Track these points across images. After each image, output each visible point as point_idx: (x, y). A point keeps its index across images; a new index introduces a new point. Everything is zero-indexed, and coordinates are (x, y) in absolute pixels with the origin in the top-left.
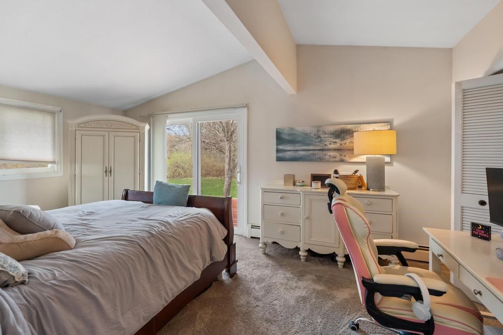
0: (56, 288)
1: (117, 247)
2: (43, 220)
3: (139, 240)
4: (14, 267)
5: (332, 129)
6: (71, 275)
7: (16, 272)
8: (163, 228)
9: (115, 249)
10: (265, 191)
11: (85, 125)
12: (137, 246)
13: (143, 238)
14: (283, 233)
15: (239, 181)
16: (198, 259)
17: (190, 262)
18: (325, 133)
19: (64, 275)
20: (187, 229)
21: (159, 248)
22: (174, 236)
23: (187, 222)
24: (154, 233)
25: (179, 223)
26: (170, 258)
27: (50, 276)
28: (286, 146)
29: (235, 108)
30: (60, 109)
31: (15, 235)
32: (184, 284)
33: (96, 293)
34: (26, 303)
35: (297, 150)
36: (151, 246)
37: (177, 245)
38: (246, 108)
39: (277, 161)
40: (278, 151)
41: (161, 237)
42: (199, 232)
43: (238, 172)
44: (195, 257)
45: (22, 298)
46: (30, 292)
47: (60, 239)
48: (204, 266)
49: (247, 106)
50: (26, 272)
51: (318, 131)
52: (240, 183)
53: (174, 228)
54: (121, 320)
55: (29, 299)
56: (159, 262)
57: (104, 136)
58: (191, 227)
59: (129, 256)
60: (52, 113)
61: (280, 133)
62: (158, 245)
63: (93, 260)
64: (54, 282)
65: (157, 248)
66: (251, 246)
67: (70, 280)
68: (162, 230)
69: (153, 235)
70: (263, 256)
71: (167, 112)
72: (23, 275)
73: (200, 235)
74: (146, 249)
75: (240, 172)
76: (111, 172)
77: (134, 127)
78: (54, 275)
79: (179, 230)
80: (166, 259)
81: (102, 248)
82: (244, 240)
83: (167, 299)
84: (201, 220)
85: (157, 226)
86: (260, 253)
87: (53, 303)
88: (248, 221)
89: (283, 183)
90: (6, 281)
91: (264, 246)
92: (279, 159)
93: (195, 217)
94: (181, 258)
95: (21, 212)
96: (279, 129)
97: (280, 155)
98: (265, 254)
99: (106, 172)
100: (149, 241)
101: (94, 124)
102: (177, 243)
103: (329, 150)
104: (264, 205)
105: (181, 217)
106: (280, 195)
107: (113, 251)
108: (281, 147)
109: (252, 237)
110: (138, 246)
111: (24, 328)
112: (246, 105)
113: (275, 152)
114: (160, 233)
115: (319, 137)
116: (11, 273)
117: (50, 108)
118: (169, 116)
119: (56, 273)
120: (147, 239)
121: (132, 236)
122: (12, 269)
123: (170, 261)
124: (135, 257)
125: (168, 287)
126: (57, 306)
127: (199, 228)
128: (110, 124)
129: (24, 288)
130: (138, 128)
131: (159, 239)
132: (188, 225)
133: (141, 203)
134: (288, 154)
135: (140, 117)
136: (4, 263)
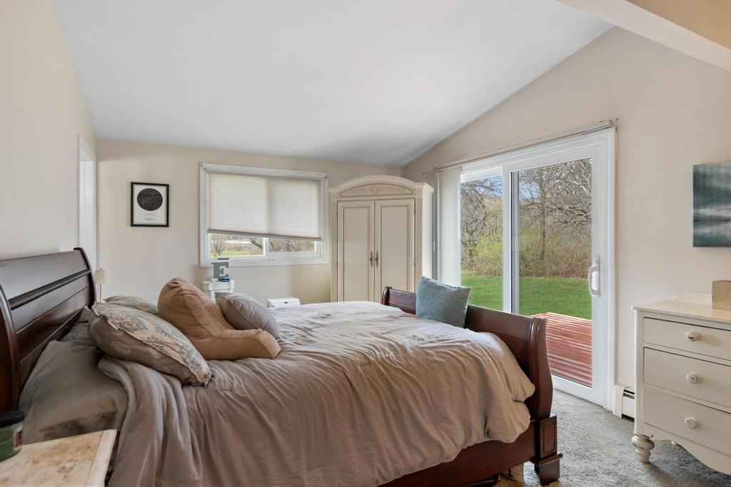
0: (230, 402)
1: (313, 368)
2: (255, 316)
3: (348, 366)
4: (196, 364)
6: (249, 391)
7: (197, 371)
8: (392, 354)
9: (310, 370)
10: (646, 316)
11: (348, 193)
12: (339, 374)
13: (352, 364)
14: (697, 426)
15: (594, 287)
16: (451, 423)
17: (435, 423)
19: (241, 388)
20: (434, 365)
21: (375, 384)
22: (405, 371)
23: (437, 352)
24: (371, 358)
25: (422, 352)
26: (395, 408)
27: (227, 386)
28: (722, 207)
29: (583, 133)
30: (325, 175)
31: (227, 328)
32: (419, 459)
33: (272, 425)
34: (197, 409)
36: (363, 380)
37: (409, 388)
38: (613, 130)
39: (695, 245)
40: (698, 221)
41: (382, 369)
42: (460, 376)
43: (594, 269)
44: (446, 419)
45: (195, 402)
46: (204, 399)
47: (259, 342)
48: (466, 442)
49: (613, 124)
50: (209, 374)
52: (599, 293)
53: (410, 357)
54: (305, 477)
55: (201, 408)
56: (373, 408)
57: (368, 207)
58: (443, 362)
59: (325, 386)
60: (317, 181)
61: (705, 176)
62: (374, 380)
63: (278, 378)
64: (229, 394)
65: (372, 385)
66: (614, 436)
67: (245, 398)
68: (388, 358)
69: (369, 362)
70: (641, 465)
71: (461, 160)
72: (205, 376)
73: (462, 381)
74: (354, 383)
75: (598, 269)
76: (377, 260)
77: (407, 191)
78: (232, 384)
79: (417, 362)
80: (387, 407)
81: (297, 365)
82: (603, 417)
83: (384, 472)
84: (467, 353)
85: (384, 350)
86: (634, 457)
87: (222, 421)
88: (616, 378)
89: (710, 302)
90: (189, 378)
91: (645, 445)
92: (701, 242)
93: (456, 346)
94: (417, 412)
95: (232, 302)
96: (704, 166)
97: (706, 230)
98: (647, 462)
99: (371, 259)
100: (361, 371)
101: (358, 190)
102: (413, 387)
104: (643, 349)
105: (431, 342)
106: (689, 331)
107: (306, 372)
108: (707, 212)
109: (624, 416)
110: (342, 375)
111: (185, 437)
112: (611, 121)
113: (692, 223)
114: (382, 362)
116: (192, 370)
117: (314, 175)
118: (465, 166)
119: (236, 382)
120: (359, 367)
121: (339, 357)
122: (194, 366)
123: (393, 412)
124: (333, 388)
125: (386, 455)
126: (226, 426)
127: (460, 367)
128: (375, 189)
129: (202, 391)
130: (412, 191)
131: (379, 371)
132: (438, 359)
133: (400, 310)
135: (423, 174)
136: (187, 357)
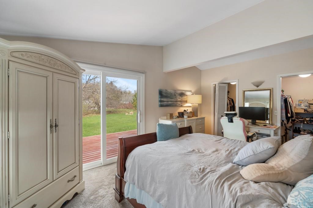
5: (179, 92)
18: (177, 94)
28: (164, 99)
35: (168, 101)
38: (144, 74)
40: (161, 101)
51: (175, 92)
57: (47, 77)
61: (161, 91)
76: (56, 126)
77: (73, 72)
96: (161, 89)
99: (51, 126)
103: (178, 101)
108: (162, 99)
115: (175, 95)
130: (76, 73)
134: (165, 103)
